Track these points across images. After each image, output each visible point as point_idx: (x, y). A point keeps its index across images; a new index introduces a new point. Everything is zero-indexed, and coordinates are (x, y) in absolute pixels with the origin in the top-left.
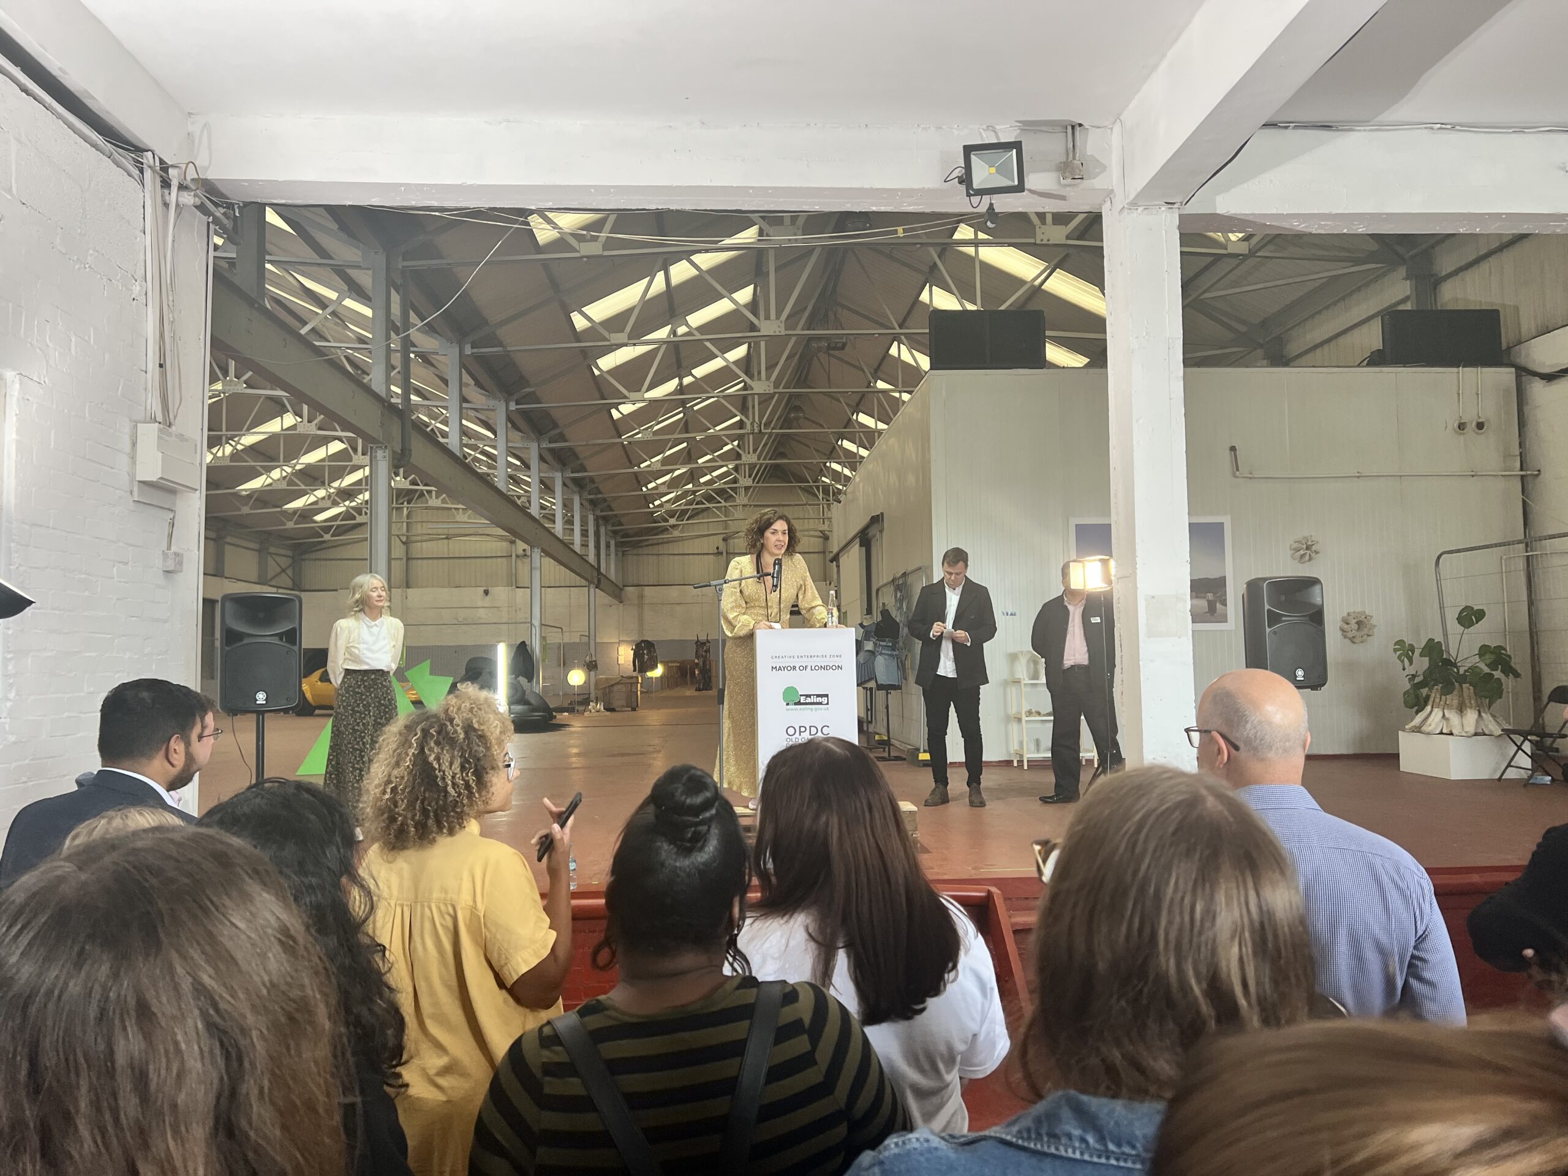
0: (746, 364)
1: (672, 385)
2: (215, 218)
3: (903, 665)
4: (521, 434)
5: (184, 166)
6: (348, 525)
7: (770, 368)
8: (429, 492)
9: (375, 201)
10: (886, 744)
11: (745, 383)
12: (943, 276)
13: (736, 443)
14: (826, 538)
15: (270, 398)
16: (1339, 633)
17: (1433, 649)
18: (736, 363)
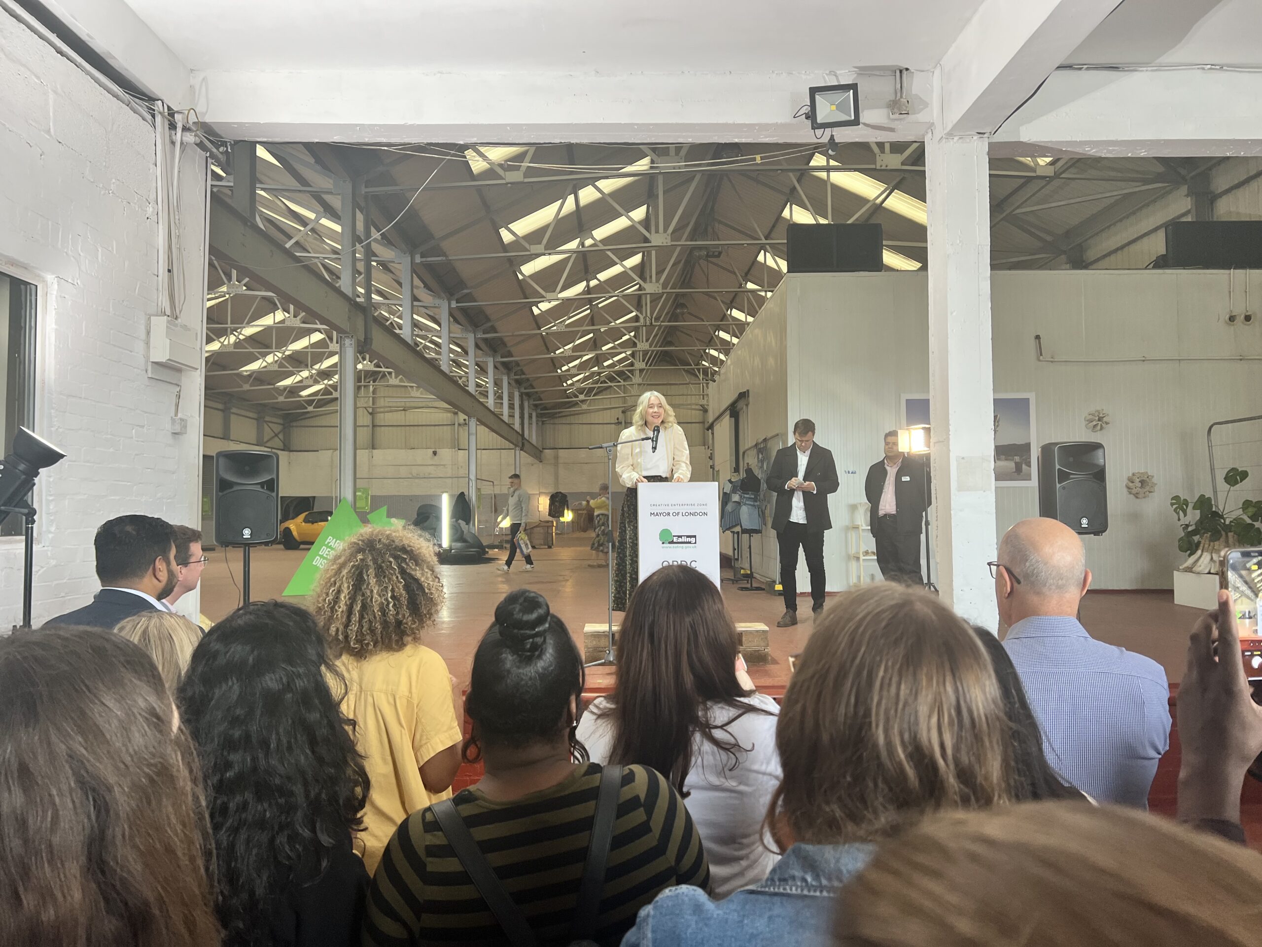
0: (641, 270)
1: (580, 287)
2: (211, 153)
3: (763, 513)
4: (460, 327)
5: (186, 112)
6: (327, 399)
7: (659, 273)
8: (390, 373)
9: (337, 138)
10: (749, 577)
11: (640, 285)
12: (801, 197)
13: (632, 334)
14: (705, 411)
15: (264, 298)
16: (1125, 490)
17: (1203, 503)
18: (632, 269)
